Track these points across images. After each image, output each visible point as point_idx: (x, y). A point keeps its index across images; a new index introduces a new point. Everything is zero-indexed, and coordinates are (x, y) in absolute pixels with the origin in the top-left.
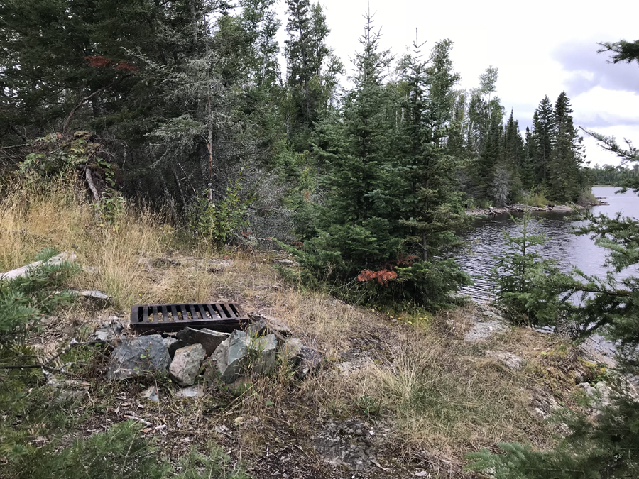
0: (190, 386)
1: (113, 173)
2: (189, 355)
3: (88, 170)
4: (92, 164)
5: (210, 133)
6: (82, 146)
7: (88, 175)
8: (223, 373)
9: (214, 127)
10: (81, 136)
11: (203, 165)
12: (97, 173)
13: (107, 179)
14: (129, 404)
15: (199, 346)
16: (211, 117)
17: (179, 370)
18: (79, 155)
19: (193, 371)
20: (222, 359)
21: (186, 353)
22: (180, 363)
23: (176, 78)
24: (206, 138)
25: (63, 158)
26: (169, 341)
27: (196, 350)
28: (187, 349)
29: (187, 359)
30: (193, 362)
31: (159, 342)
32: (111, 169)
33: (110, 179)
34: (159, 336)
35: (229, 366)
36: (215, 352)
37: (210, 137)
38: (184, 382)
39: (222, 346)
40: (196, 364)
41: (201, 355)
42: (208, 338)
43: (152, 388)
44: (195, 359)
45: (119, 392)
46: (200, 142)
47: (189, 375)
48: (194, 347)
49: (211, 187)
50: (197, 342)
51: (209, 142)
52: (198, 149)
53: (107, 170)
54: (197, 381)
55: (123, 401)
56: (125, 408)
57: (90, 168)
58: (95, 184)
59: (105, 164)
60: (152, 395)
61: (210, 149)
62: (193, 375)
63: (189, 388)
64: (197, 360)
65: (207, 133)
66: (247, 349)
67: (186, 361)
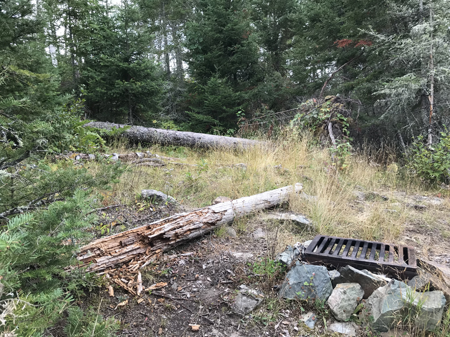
0: (344, 321)
1: (348, 125)
2: (345, 293)
3: (330, 123)
4: (334, 119)
5: (432, 85)
6: (328, 107)
7: (330, 127)
8: (376, 319)
9: (436, 81)
10: (329, 99)
11: (424, 114)
12: (336, 125)
13: (344, 129)
14: (288, 323)
15: (357, 286)
16: (433, 72)
17: (335, 304)
18: (325, 113)
19: (349, 308)
20: (377, 305)
21: (342, 291)
22: (336, 298)
23: (402, 44)
24: (428, 91)
25: (315, 116)
26: (335, 274)
27: (353, 289)
28: (345, 286)
29: (343, 296)
30: (349, 300)
31: (323, 273)
32: (347, 122)
33: (346, 130)
34: (324, 268)
35: (383, 315)
36: (372, 296)
37: (432, 90)
38: (339, 316)
39: (379, 293)
40: (352, 302)
41: (358, 295)
42: (367, 280)
43: (310, 314)
44: (352, 297)
45: (285, 309)
46: (422, 95)
47: (344, 311)
48: (351, 285)
49: (431, 133)
50: (356, 282)
51: (430, 94)
52: (420, 102)
53: (344, 122)
54: (352, 319)
55: (285, 318)
56: (284, 326)
57: (332, 122)
58: (334, 133)
59: (343, 118)
60: (309, 320)
61: (431, 100)
62: (349, 312)
63: (344, 324)
64: (354, 299)
65: (428, 86)
66: (404, 302)
67: (342, 297)
